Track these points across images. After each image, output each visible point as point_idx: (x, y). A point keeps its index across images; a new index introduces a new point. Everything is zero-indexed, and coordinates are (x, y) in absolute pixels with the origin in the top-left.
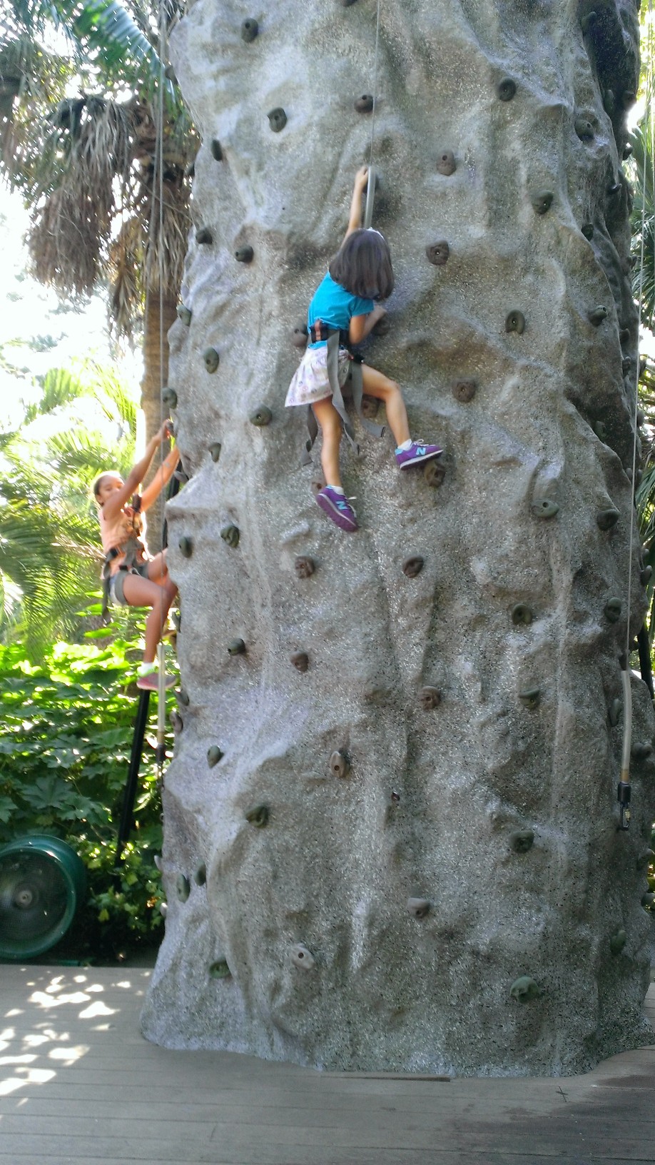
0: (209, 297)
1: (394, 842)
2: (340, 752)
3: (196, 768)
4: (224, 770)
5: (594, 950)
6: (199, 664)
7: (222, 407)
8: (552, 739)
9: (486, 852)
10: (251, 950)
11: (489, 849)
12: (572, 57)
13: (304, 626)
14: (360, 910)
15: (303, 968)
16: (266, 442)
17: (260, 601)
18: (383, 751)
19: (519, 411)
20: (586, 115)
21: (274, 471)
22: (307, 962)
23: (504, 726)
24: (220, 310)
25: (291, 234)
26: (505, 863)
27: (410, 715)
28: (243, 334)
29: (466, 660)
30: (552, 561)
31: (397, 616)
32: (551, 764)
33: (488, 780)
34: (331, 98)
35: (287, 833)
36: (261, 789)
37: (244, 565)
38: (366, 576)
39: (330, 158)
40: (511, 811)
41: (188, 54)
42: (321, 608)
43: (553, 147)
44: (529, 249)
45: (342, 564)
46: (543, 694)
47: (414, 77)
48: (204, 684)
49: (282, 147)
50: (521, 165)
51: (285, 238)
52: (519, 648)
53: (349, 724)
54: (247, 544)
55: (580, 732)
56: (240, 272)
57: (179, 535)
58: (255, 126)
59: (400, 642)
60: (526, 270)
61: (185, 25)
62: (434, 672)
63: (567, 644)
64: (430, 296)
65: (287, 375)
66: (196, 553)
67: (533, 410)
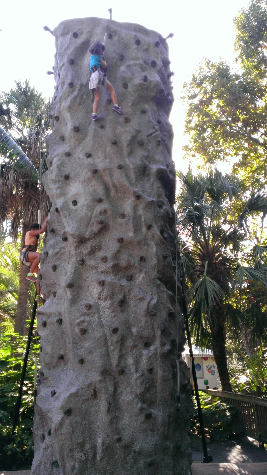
0: (54, 249)
1: (110, 418)
2: (93, 390)
3: (47, 397)
4: (57, 398)
5: (171, 449)
6: (48, 363)
7: (57, 282)
8: (157, 383)
10: (66, 456)
11: (139, 419)
12: (156, 186)
13: (82, 350)
14: (100, 441)
15: (82, 460)
16: (71, 293)
17: (68, 342)
18: (106, 389)
19: (144, 284)
20: (160, 201)
21: (73, 302)
22: (83, 459)
23: (142, 379)
24: (57, 253)
25: (79, 235)
26: (143, 423)
27: (114, 377)
28: (64, 261)
29: (131, 359)
30: (155, 328)
31: (110, 346)
32: (156, 390)
33: (138, 397)
34: (90, 198)
35: (77, 417)
37: (63, 331)
38: (101, 334)
39: (90, 214)
40: (145, 406)
41: (48, 182)
42: (88, 344)
43: (151, 211)
44: (145, 239)
45: (94, 330)
46: (154, 368)
47: (113, 193)
48: (49, 369)
49: (76, 210)
50: (142, 217)
51: (77, 236)
52: (146, 355)
53: (96, 381)
54: (65, 324)
55: (165, 380)
56: (63, 243)
57: (42, 320)
58: (68, 204)
59: (111, 354)
60: (145, 245)
61: (47, 174)
62: (122, 363)
63: (160, 353)
64: (118, 252)
65: (77, 274)
66: (48, 326)
67: (148, 283)
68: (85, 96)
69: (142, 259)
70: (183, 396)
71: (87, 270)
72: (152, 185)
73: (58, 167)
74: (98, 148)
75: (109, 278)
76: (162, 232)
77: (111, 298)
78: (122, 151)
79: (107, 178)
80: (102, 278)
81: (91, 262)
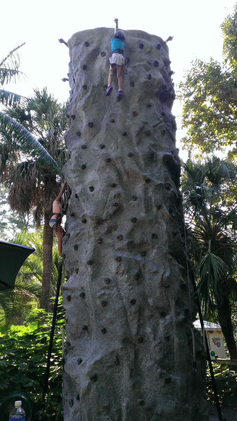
0: (75, 231)
1: (132, 383)
2: (116, 357)
3: (74, 365)
4: (83, 365)
5: (190, 412)
6: (73, 333)
7: (79, 260)
8: (174, 349)
9: (158, 384)
10: (94, 419)
12: (163, 171)
13: (104, 320)
14: (124, 404)
16: (91, 269)
17: (91, 314)
18: (128, 356)
19: (157, 258)
20: (167, 184)
21: (94, 277)
23: (160, 347)
24: (78, 234)
25: (96, 217)
26: (163, 387)
27: (135, 345)
28: (84, 240)
29: (149, 328)
30: (169, 299)
31: (129, 316)
32: (174, 357)
33: (157, 363)
34: (105, 184)
35: (102, 383)
36: (94, 370)
37: (86, 303)
38: (121, 305)
39: (105, 198)
40: (164, 371)
41: (68, 172)
42: (109, 315)
43: (160, 193)
44: (156, 218)
45: (114, 302)
46: (170, 336)
47: (125, 178)
48: (75, 339)
49: (93, 195)
50: (153, 198)
52: (163, 324)
53: (118, 349)
54: (87, 297)
55: (181, 347)
56: (83, 225)
57: (66, 295)
58: (86, 190)
59: (131, 324)
60: (156, 223)
61: (67, 165)
62: (141, 332)
63: (175, 322)
64: (132, 230)
65: (96, 251)
66: (72, 300)
67: (161, 258)
68: (97, 96)
69: (154, 236)
70: (199, 362)
71: (105, 248)
72: (160, 169)
73: (76, 158)
74: (111, 139)
75: (125, 255)
76: (170, 211)
77: (127, 272)
78: (132, 141)
79: (119, 165)
80: (119, 254)
81: (108, 241)
